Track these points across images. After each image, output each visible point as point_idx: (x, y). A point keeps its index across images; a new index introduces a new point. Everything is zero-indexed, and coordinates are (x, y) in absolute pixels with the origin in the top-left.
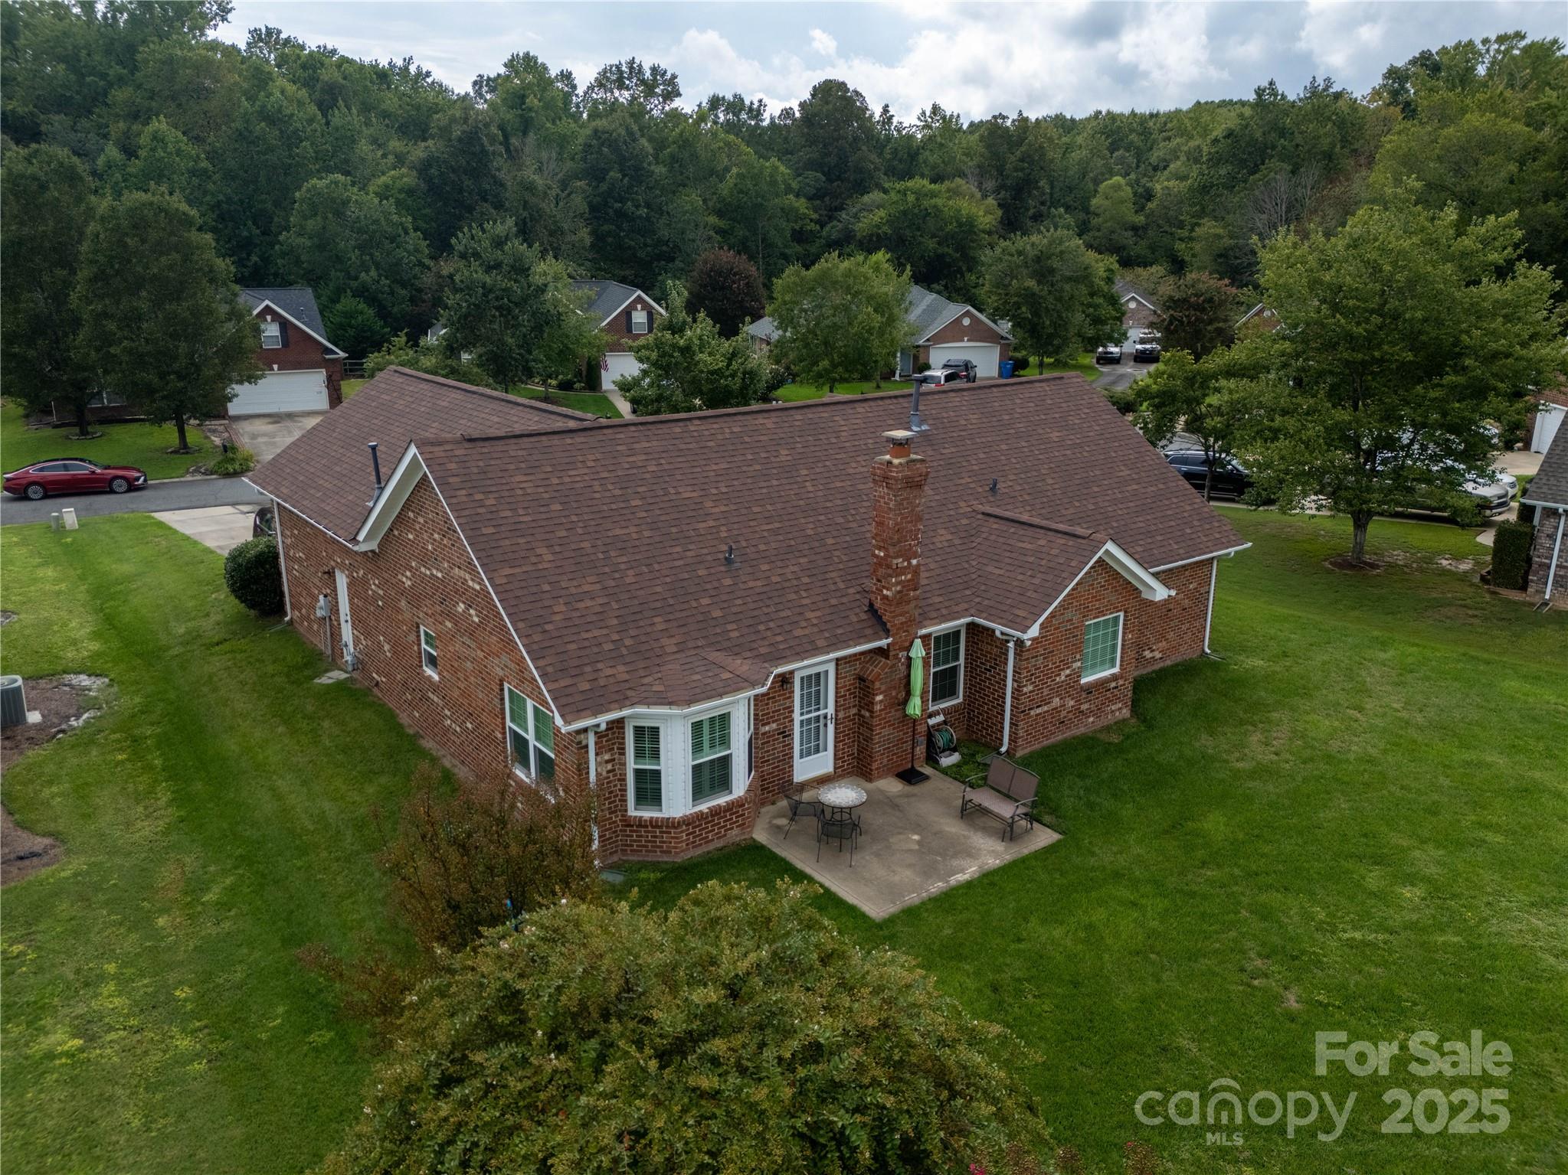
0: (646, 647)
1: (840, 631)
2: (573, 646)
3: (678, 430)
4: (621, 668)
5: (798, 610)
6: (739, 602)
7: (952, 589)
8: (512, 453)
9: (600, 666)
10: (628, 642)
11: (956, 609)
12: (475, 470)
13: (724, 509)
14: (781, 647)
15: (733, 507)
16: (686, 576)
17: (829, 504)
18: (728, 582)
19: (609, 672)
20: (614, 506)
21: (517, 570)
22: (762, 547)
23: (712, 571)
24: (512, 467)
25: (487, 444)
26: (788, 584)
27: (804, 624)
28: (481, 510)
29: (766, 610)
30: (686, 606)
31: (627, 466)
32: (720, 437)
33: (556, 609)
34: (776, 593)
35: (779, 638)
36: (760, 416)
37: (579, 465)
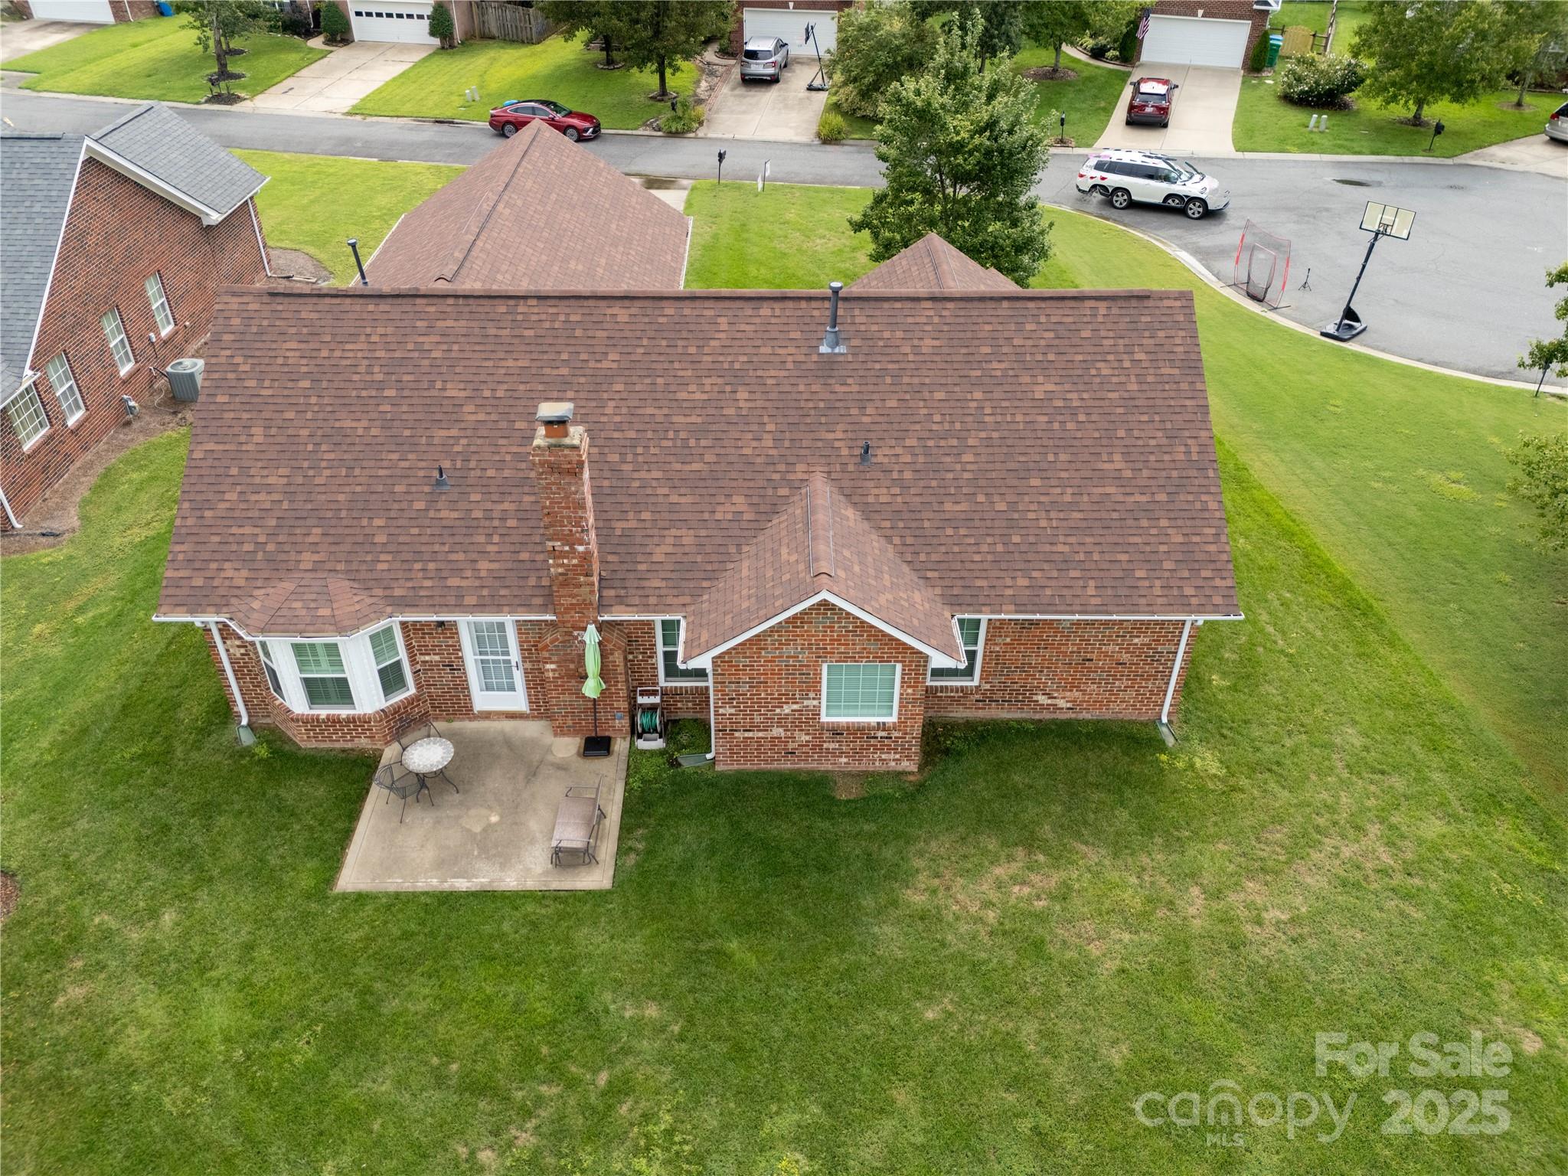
0: (284, 557)
1: (503, 592)
2: (216, 539)
3: (503, 309)
4: (245, 573)
5: (474, 556)
6: (415, 531)
7: (688, 575)
8: (303, 315)
9: (227, 565)
10: (270, 547)
11: (670, 600)
12: (254, 329)
13: (481, 417)
14: (422, 593)
15: (494, 417)
16: (380, 488)
17: (616, 435)
18: (421, 505)
19: (230, 573)
20: (364, 393)
21: (221, 447)
22: (490, 473)
23: (414, 489)
24: (293, 330)
25: (287, 300)
26: (487, 523)
27: (469, 573)
28: (230, 376)
29: (437, 548)
30: (355, 523)
31: (410, 346)
32: (547, 325)
33: (227, 496)
34: (464, 531)
35: (428, 583)
36: (619, 303)
37: (363, 338)
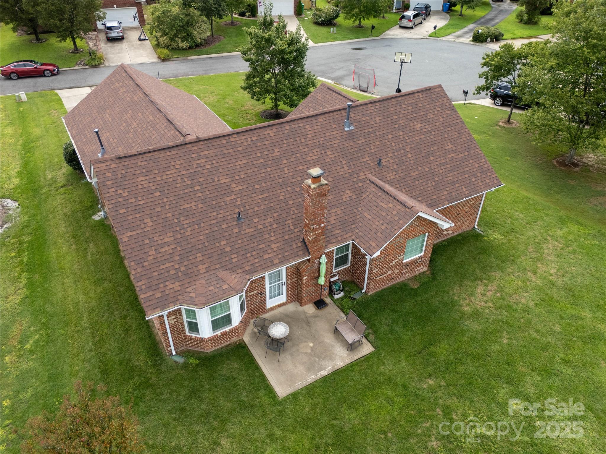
0: (191, 271)
1: (286, 254)
2: (156, 273)
3: (224, 141)
4: (177, 284)
5: (268, 244)
6: (240, 241)
7: (346, 225)
8: (139, 164)
9: (167, 283)
10: (183, 269)
11: (345, 236)
12: (120, 176)
13: (241, 188)
14: (257, 265)
15: (245, 186)
16: (216, 229)
17: (294, 180)
18: (236, 230)
19: (171, 286)
20: (186, 191)
21: (134, 233)
22: (256, 209)
23: (230, 225)
24: (138, 172)
25: (127, 159)
26: (266, 229)
27: (270, 251)
28: (120, 200)
29: (252, 245)
30: (214, 246)
31: (195, 166)
32: (245, 144)
33: (150, 253)
34: (259, 235)
35: (257, 261)
36: (267, 129)
37: (172, 168)
